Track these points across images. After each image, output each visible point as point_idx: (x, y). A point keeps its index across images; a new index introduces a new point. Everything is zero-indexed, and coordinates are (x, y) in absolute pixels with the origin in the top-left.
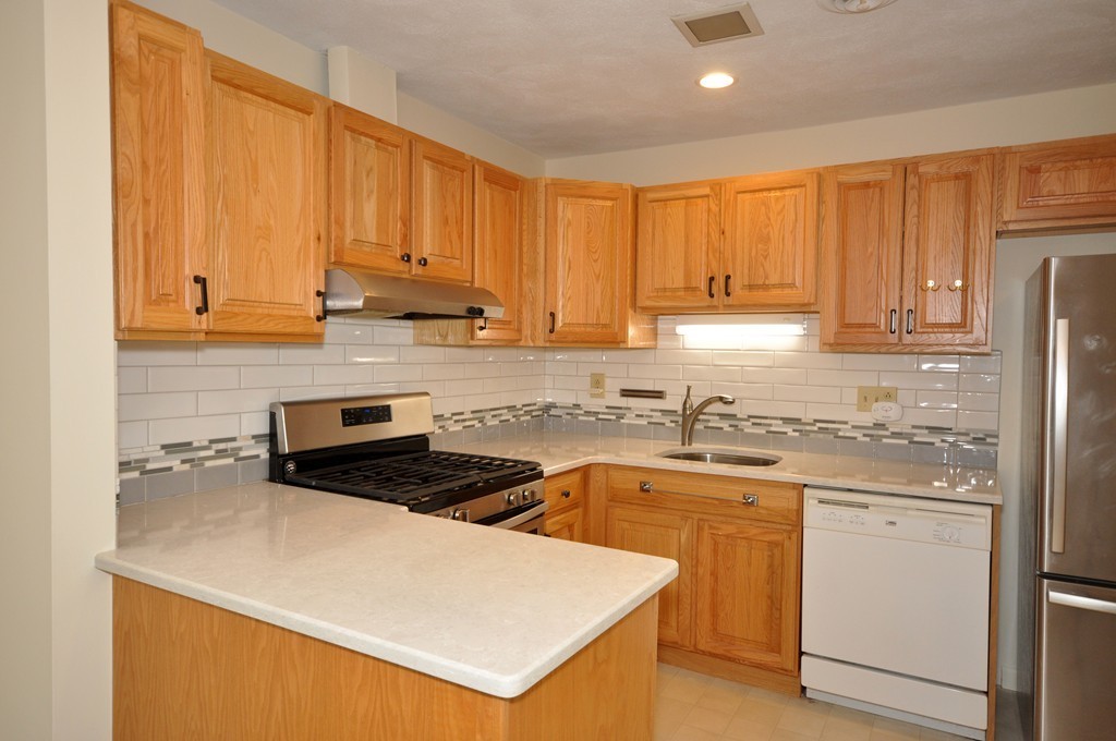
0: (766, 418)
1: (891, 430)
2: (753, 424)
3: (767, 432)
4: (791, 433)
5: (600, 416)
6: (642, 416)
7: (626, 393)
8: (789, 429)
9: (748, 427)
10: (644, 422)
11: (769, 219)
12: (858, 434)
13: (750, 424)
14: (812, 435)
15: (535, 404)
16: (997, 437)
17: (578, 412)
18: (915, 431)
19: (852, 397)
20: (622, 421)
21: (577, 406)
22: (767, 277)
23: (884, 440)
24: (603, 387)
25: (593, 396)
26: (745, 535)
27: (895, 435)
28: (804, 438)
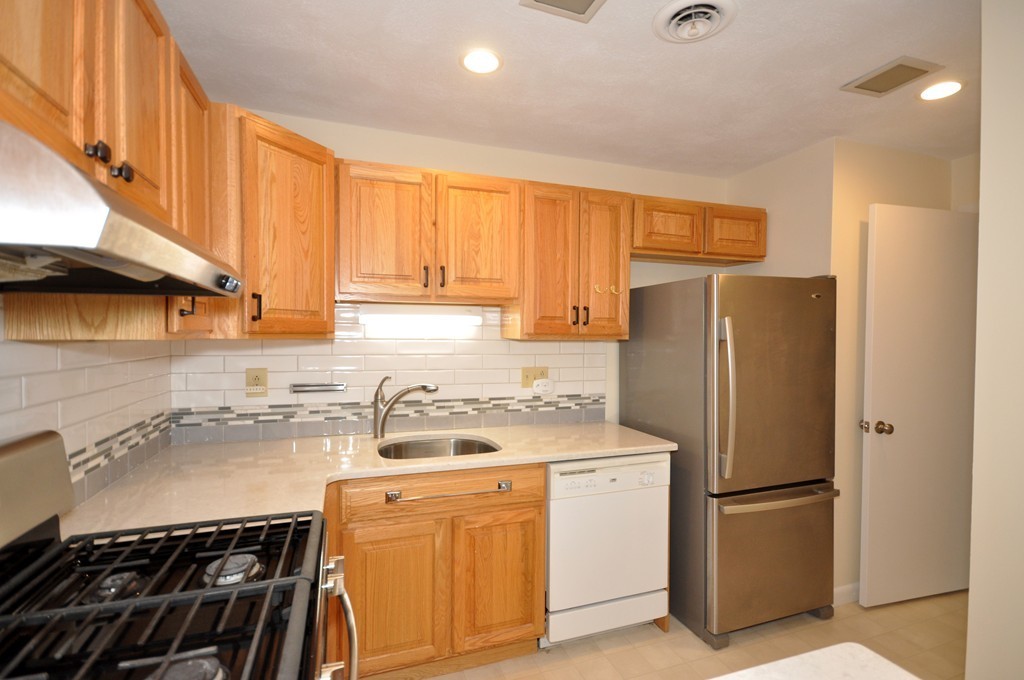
0: (449, 401)
1: (545, 400)
2: (438, 407)
3: (451, 413)
4: (471, 412)
5: (261, 418)
6: (318, 412)
7: (297, 389)
8: (469, 409)
9: (432, 411)
10: (320, 418)
11: (479, 217)
12: (522, 407)
13: (434, 408)
14: (488, 412)
15: (162, 414)
16: (604, 398)
17: (226, 416)
18: (560, 399)
19: (518, 376)
20: (292, 420)
21: (226, 409)
22: (478, 271)
23: (540, 409)
24: (265, 384)
25: (248, 395)
26: (501, 521)
27: (548, 404)
28: (483, 415)
